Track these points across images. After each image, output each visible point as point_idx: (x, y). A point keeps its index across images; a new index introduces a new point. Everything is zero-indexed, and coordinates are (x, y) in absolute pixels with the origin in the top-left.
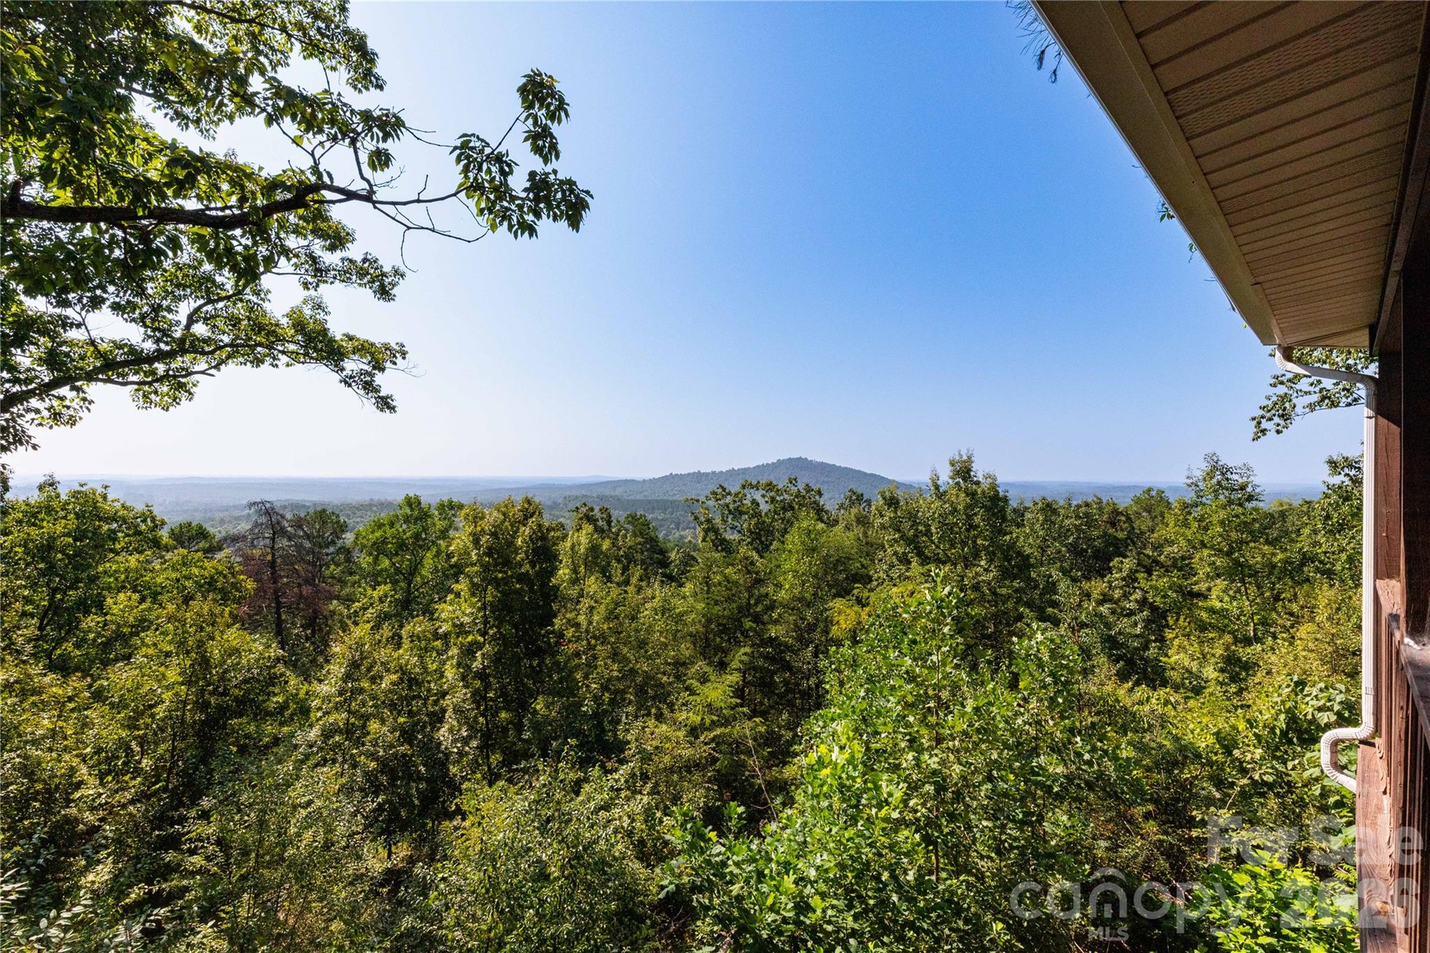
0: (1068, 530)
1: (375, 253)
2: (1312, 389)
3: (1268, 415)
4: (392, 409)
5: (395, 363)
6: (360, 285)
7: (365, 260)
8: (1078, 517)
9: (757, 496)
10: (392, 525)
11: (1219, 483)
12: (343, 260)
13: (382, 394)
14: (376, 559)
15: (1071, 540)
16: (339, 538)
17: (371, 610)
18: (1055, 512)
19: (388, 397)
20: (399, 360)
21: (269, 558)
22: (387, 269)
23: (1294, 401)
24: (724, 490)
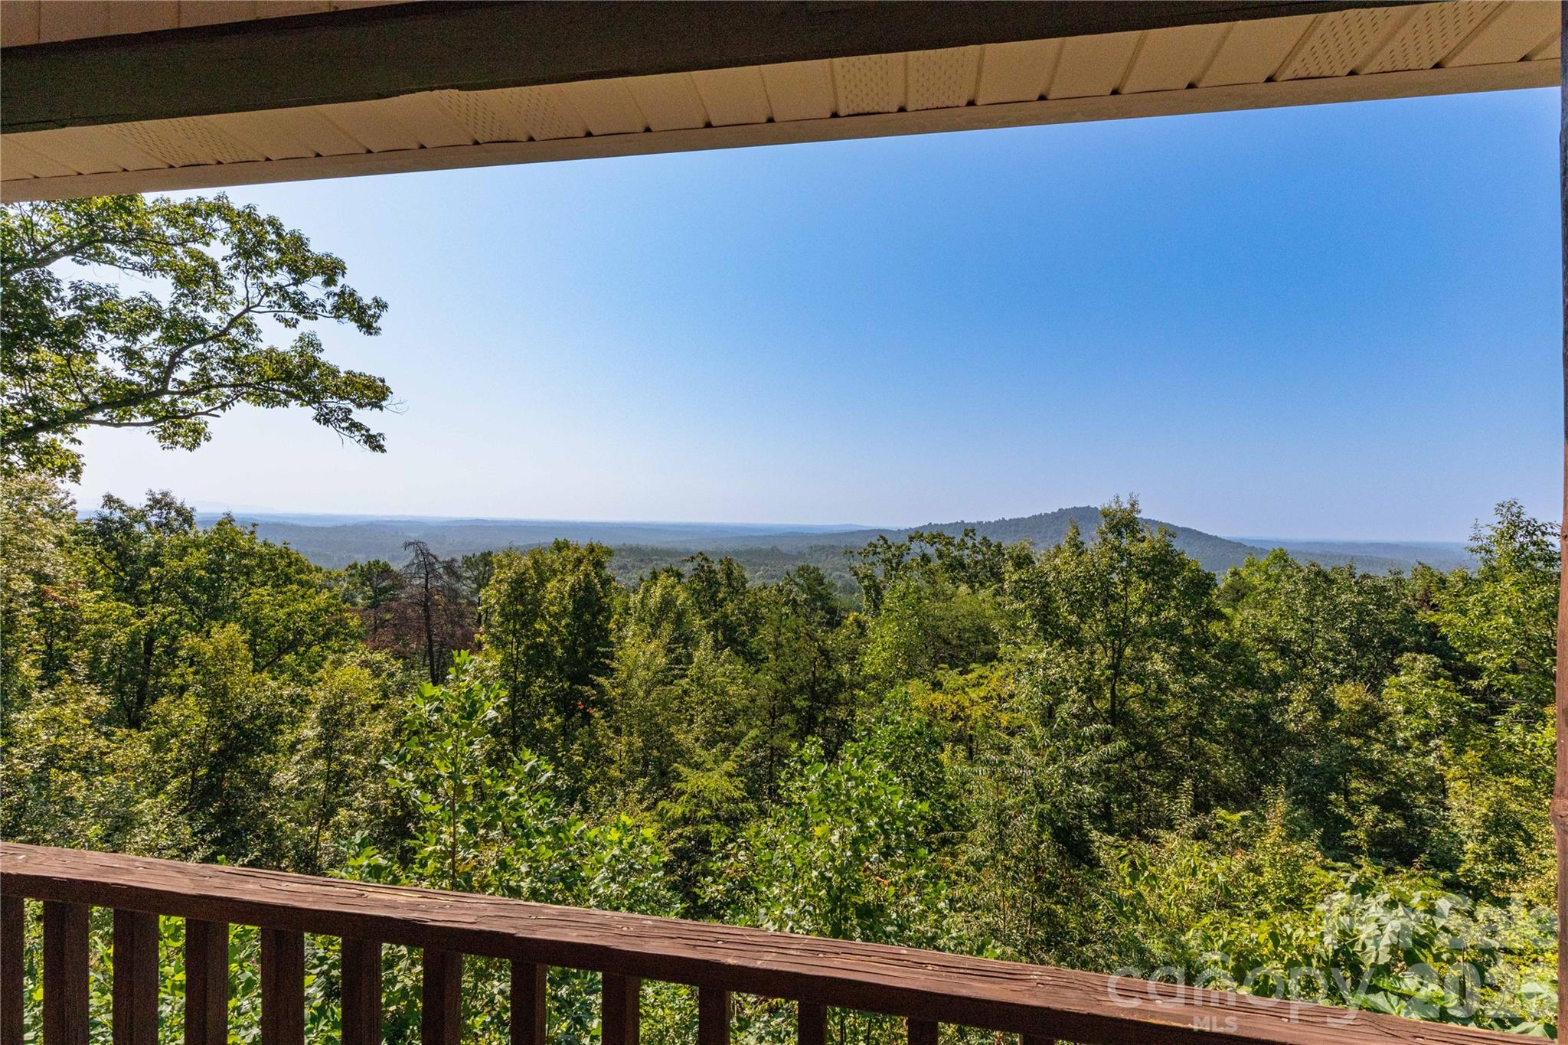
4: (381, 448)
6: (347, 319)
9: (930, 550)
13: (370, 433)
19: (377, 435)
22: (367, 300)
24: (886, 542)
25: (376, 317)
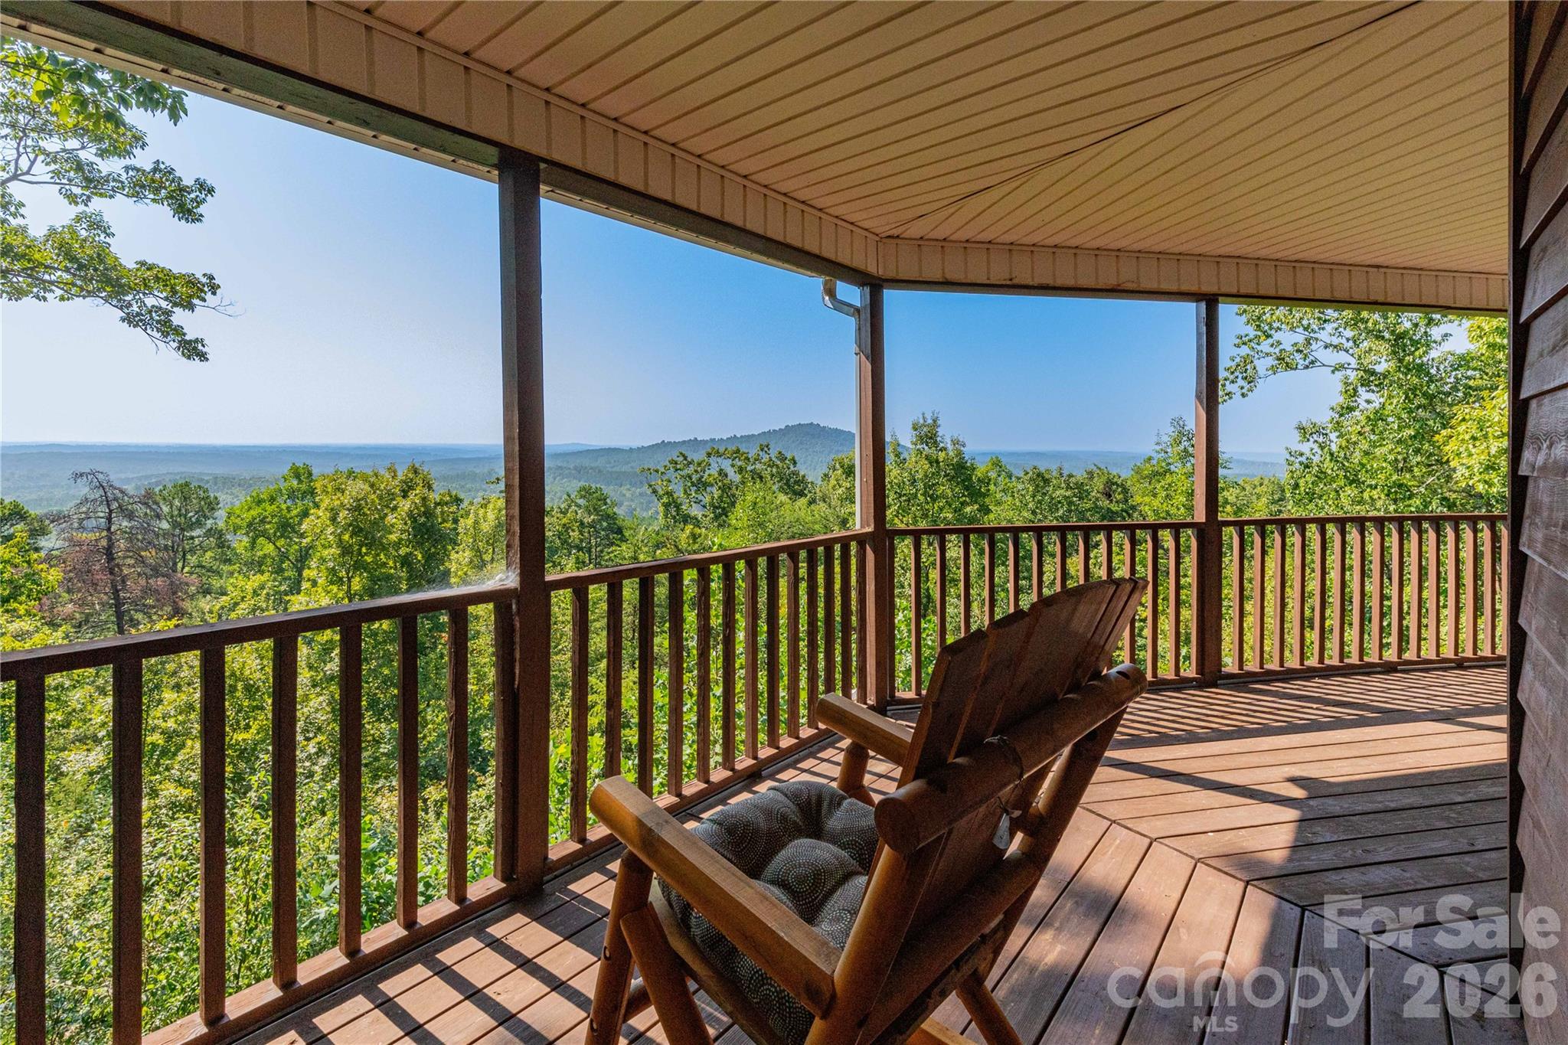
0: (1059, 502)
1: (169, 161)
2: (1272, 350)
3: (1232, 377)
4: (203, 356)
5: (204, 300)
6: (154, 200)
7: (155, 170)
8: (1068, 488)
9: (726, 465)
10: (272, 500)
11: (1185, 450)
12: (127, 168)
13: (187, 338)
14: (253, 543)
15: (1061, 512)
16: (206, 517)
17: (242, 606)
18: (1047, 481)
19: (196, 341)
20: (209, 296)
21: (104, 543)
22: (188, 181)
23: (1256, 362)
24: (685, 459)
25: (199, 203)
